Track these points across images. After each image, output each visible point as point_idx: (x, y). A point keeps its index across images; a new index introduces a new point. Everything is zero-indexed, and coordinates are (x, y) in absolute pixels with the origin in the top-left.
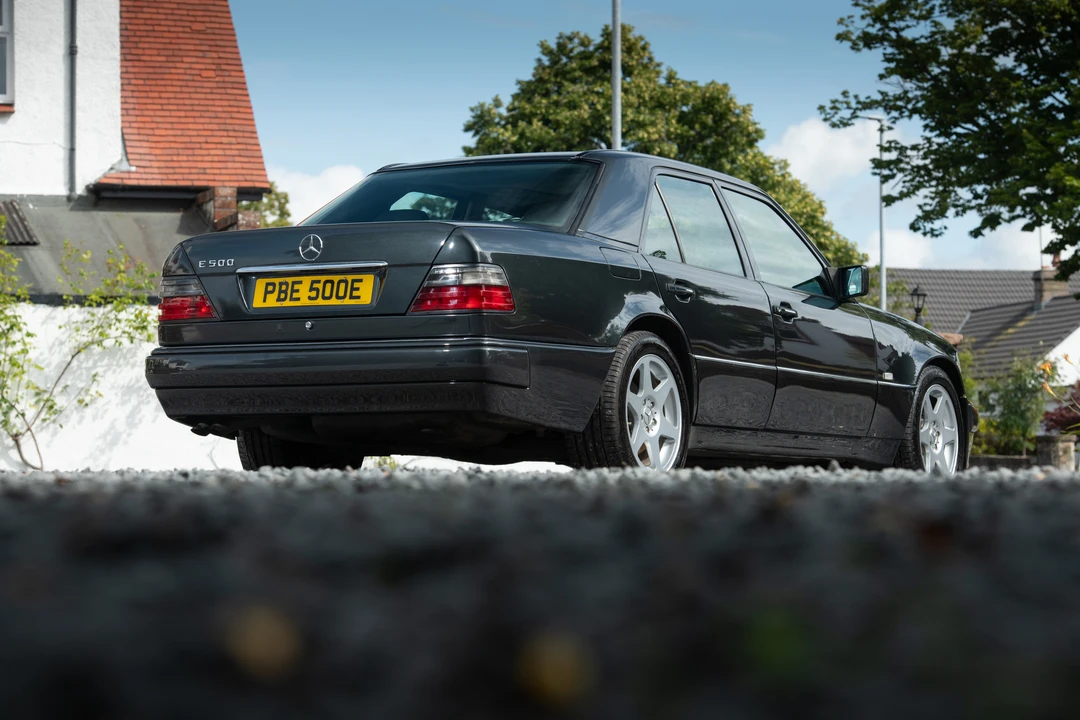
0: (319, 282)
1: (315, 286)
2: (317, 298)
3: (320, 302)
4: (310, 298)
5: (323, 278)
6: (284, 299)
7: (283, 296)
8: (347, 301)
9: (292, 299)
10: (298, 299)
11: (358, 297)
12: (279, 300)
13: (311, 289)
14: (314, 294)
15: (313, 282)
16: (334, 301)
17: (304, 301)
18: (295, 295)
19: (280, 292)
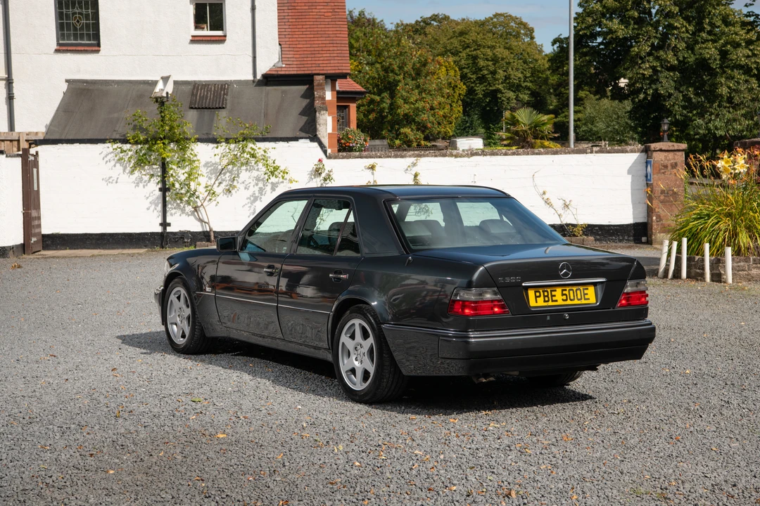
0: (566, 290)
1: (564, 292)
2: (566, 300)
3: (569, 302)
4: (563, 300)
5: (568, 289)
6: (548, 301)
7: (546, 299)
8: (583, 302)
9: (553, 301)
10: (556, 301)
11: (588, 299)
12: (545, 301)
13: (563, 295)
14: (564, 297)
15: (563, 290)
16: (576, 302)
17: (560, 302)
18: (554, 298)
19: (544, 296)
